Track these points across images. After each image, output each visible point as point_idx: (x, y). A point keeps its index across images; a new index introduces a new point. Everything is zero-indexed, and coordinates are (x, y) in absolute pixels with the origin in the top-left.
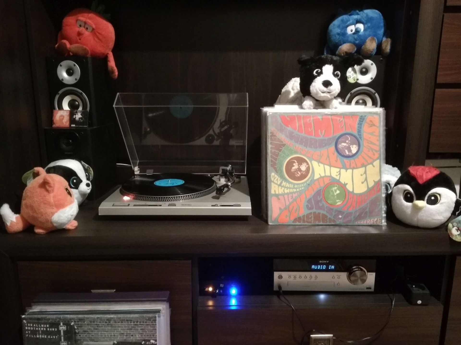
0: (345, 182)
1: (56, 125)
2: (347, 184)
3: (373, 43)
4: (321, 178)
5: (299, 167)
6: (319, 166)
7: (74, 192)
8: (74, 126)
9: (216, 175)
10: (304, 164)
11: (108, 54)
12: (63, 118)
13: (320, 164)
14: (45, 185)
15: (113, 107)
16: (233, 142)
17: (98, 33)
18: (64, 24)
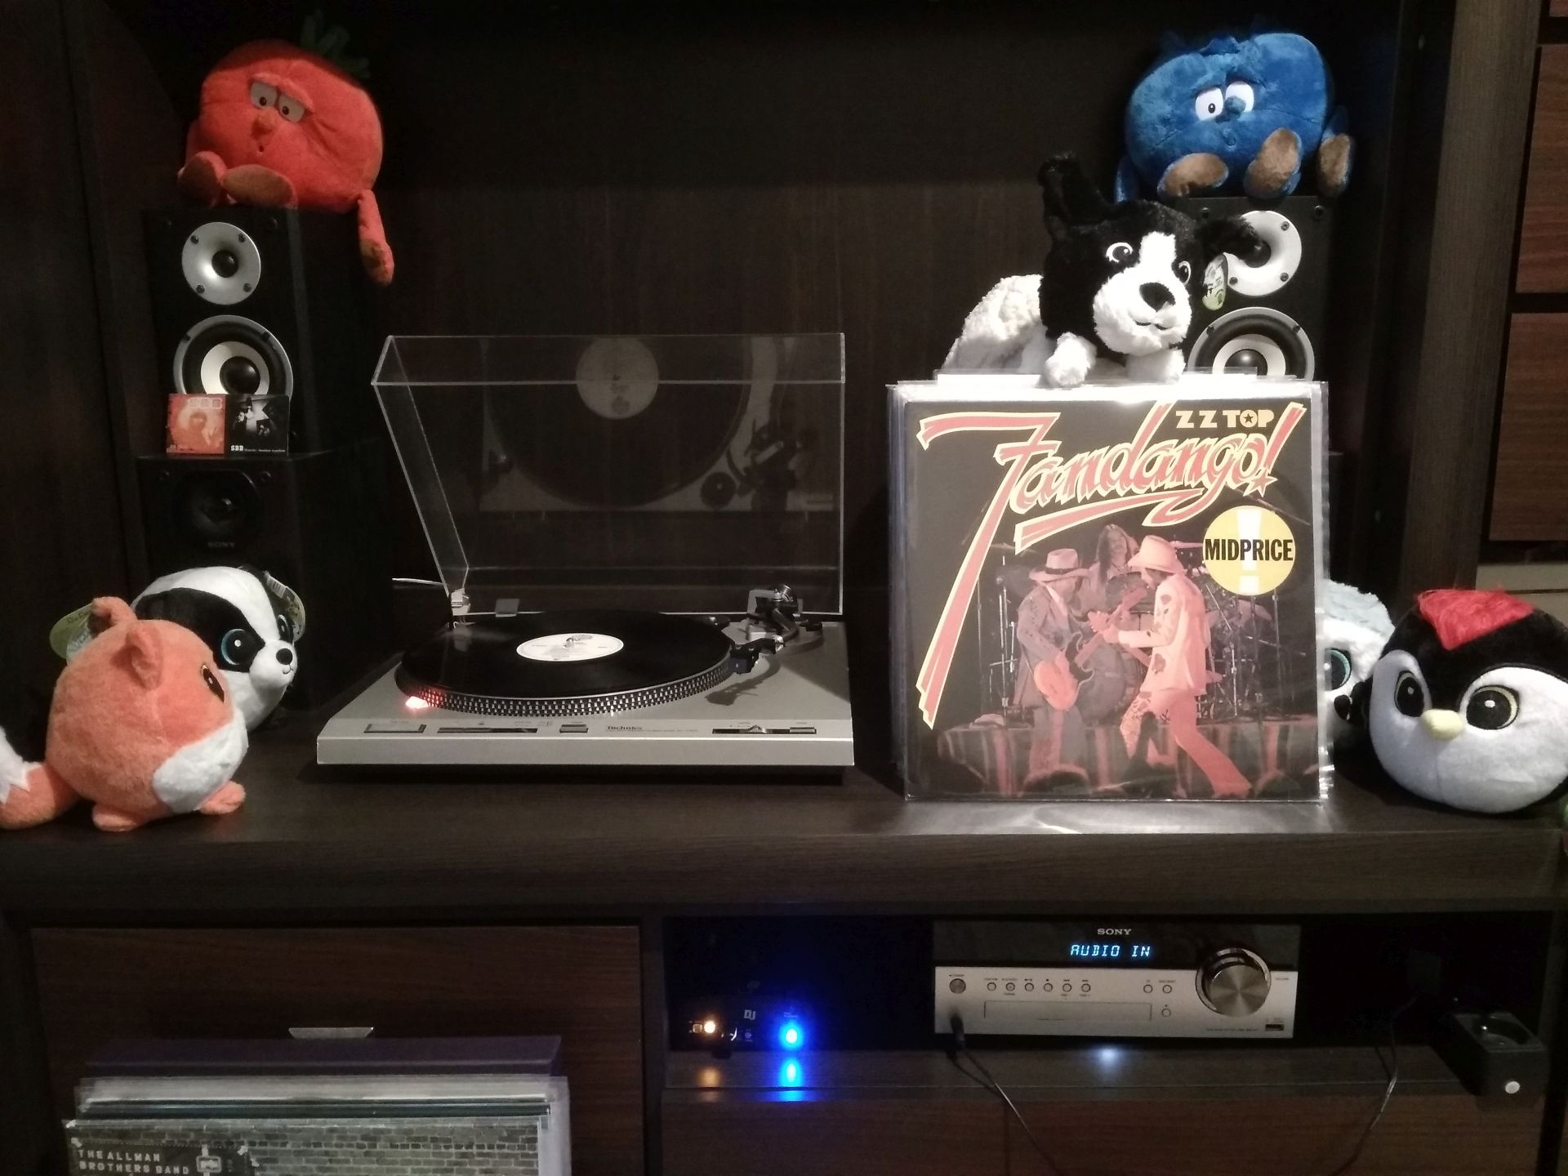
1: (180, 447)
3: (1284, 151)
7: (233, 681)
8: (240, 448)
9: (737, 619)
11: (360, 197)
12: (201, 420)
14: (129, 657)
15: (372, 387)
16: (798, 502)
17: (325, 125)
18: (206, 98)
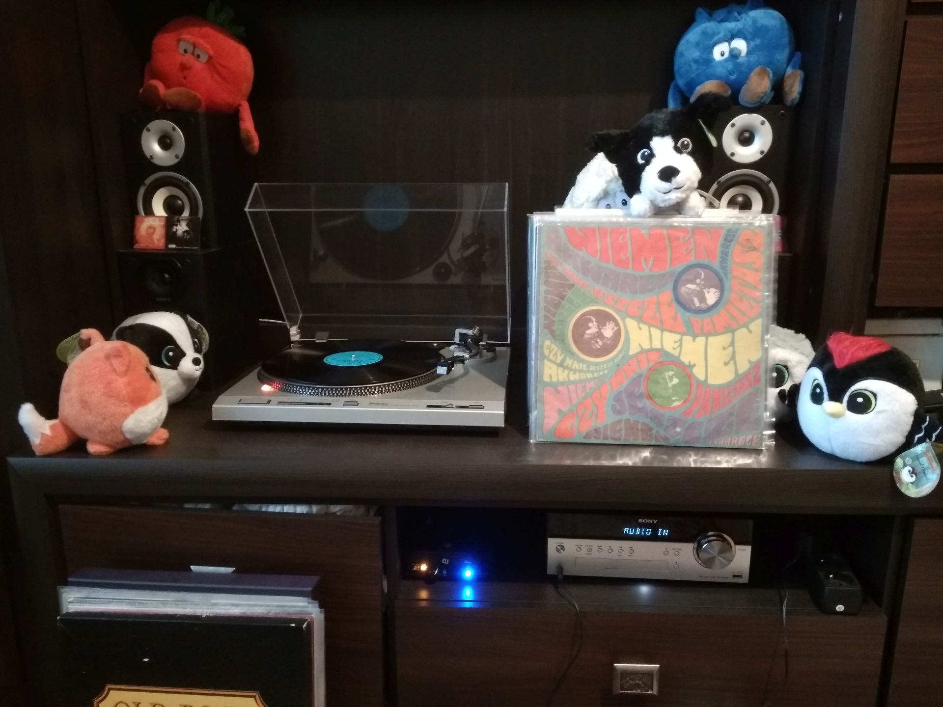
0: (690, 362)
1: (141, 245)
2: (694, 365)
3: (763, 79)
4: (643, 352)
5: (600, 329)
6: (640, 329)
7: (168, 375)
8: (174, 246)
9: (450, 345)
10: (609, 324)
11: (240, 105)
12: (152, 230)
13: (642, 325)
15: (245, 211)
16: (487, 279)
17: (221, 65)
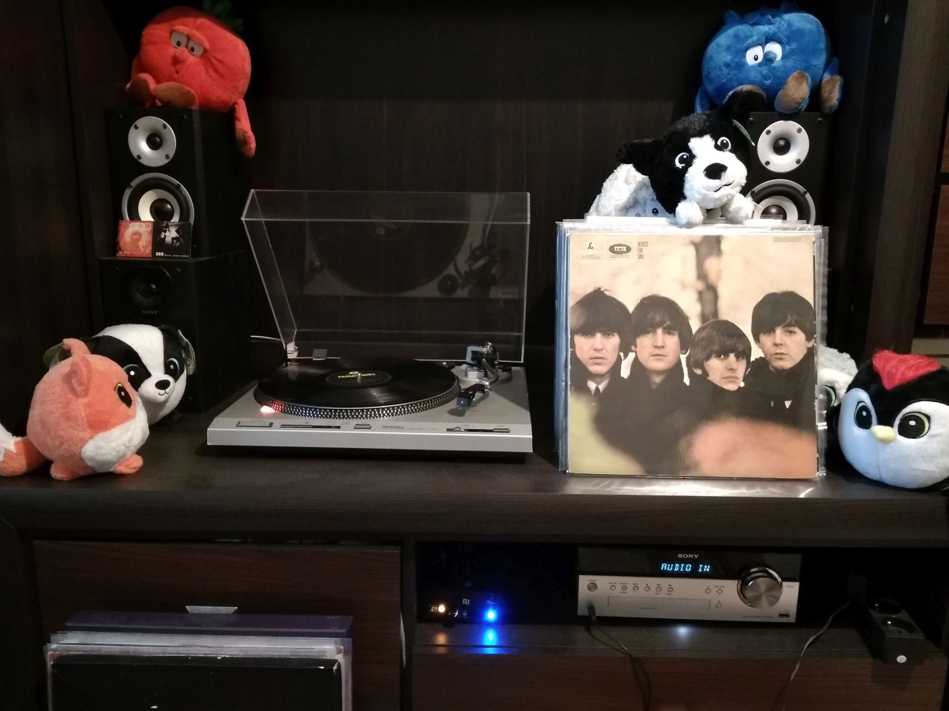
1: (125, 252)
3: (801, 84)
8: (162, 254)
9: (460, 364)
11: (236, 103)
12: (138, 237)
14: (71, 377)
15: (242, 221)
16: (497, 293)
17: (215, 59)
18: (144, 40)
